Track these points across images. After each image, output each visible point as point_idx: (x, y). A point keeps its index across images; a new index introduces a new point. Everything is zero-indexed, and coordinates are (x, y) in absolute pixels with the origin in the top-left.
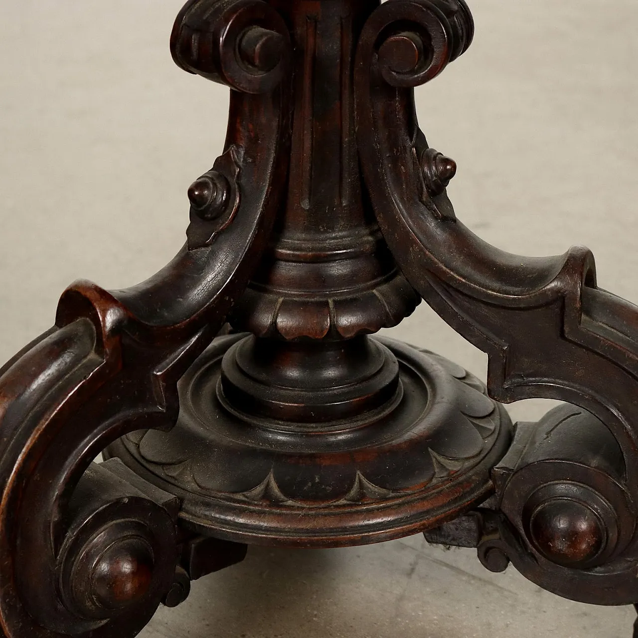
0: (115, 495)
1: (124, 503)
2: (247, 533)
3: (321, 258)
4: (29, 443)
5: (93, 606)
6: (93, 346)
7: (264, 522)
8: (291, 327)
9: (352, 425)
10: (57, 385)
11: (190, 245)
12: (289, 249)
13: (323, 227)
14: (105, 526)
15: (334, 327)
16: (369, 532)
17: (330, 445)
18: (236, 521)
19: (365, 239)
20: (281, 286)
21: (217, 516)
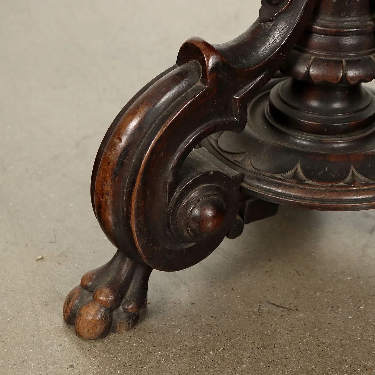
0: (206, 169)
1: (211, 175)
2: (282, 198)
3: (340, 33)
4: (159, 134)
5: (188, 234)
6: (199, 77)
7: (293, 192)
8: (318, 75)
9: (348, 138)
10: (177, 100)
11: (261, 20)
12: (321, 26)
13: (343, 14)
14: (199, 187)
15: (345, 76)
16: (357, 203)
17: (335, 149)
18: (276, 190)
19: (369, 23)
20: (314, 49)
21: (265, 187)
